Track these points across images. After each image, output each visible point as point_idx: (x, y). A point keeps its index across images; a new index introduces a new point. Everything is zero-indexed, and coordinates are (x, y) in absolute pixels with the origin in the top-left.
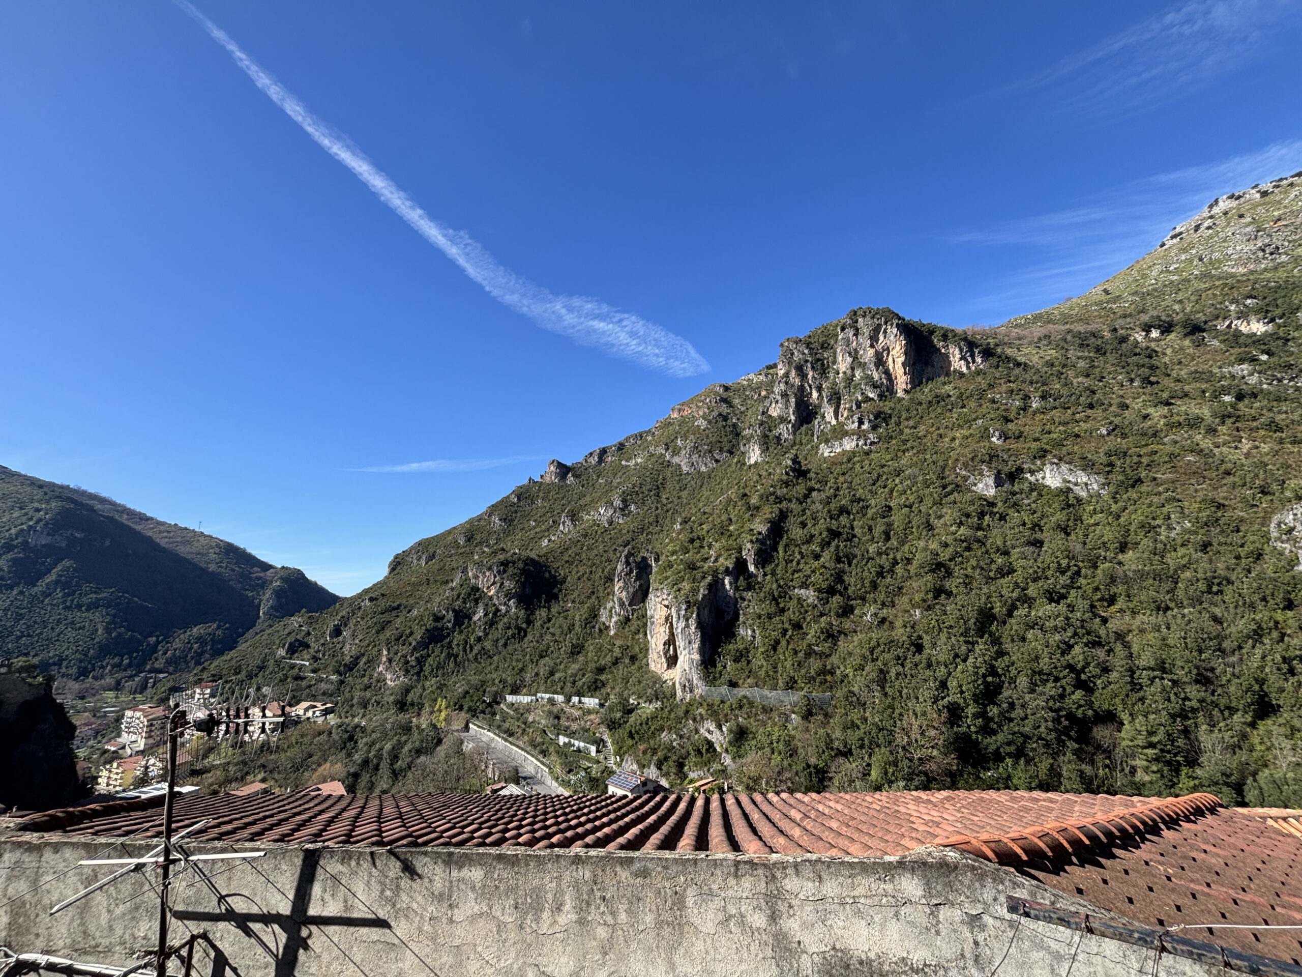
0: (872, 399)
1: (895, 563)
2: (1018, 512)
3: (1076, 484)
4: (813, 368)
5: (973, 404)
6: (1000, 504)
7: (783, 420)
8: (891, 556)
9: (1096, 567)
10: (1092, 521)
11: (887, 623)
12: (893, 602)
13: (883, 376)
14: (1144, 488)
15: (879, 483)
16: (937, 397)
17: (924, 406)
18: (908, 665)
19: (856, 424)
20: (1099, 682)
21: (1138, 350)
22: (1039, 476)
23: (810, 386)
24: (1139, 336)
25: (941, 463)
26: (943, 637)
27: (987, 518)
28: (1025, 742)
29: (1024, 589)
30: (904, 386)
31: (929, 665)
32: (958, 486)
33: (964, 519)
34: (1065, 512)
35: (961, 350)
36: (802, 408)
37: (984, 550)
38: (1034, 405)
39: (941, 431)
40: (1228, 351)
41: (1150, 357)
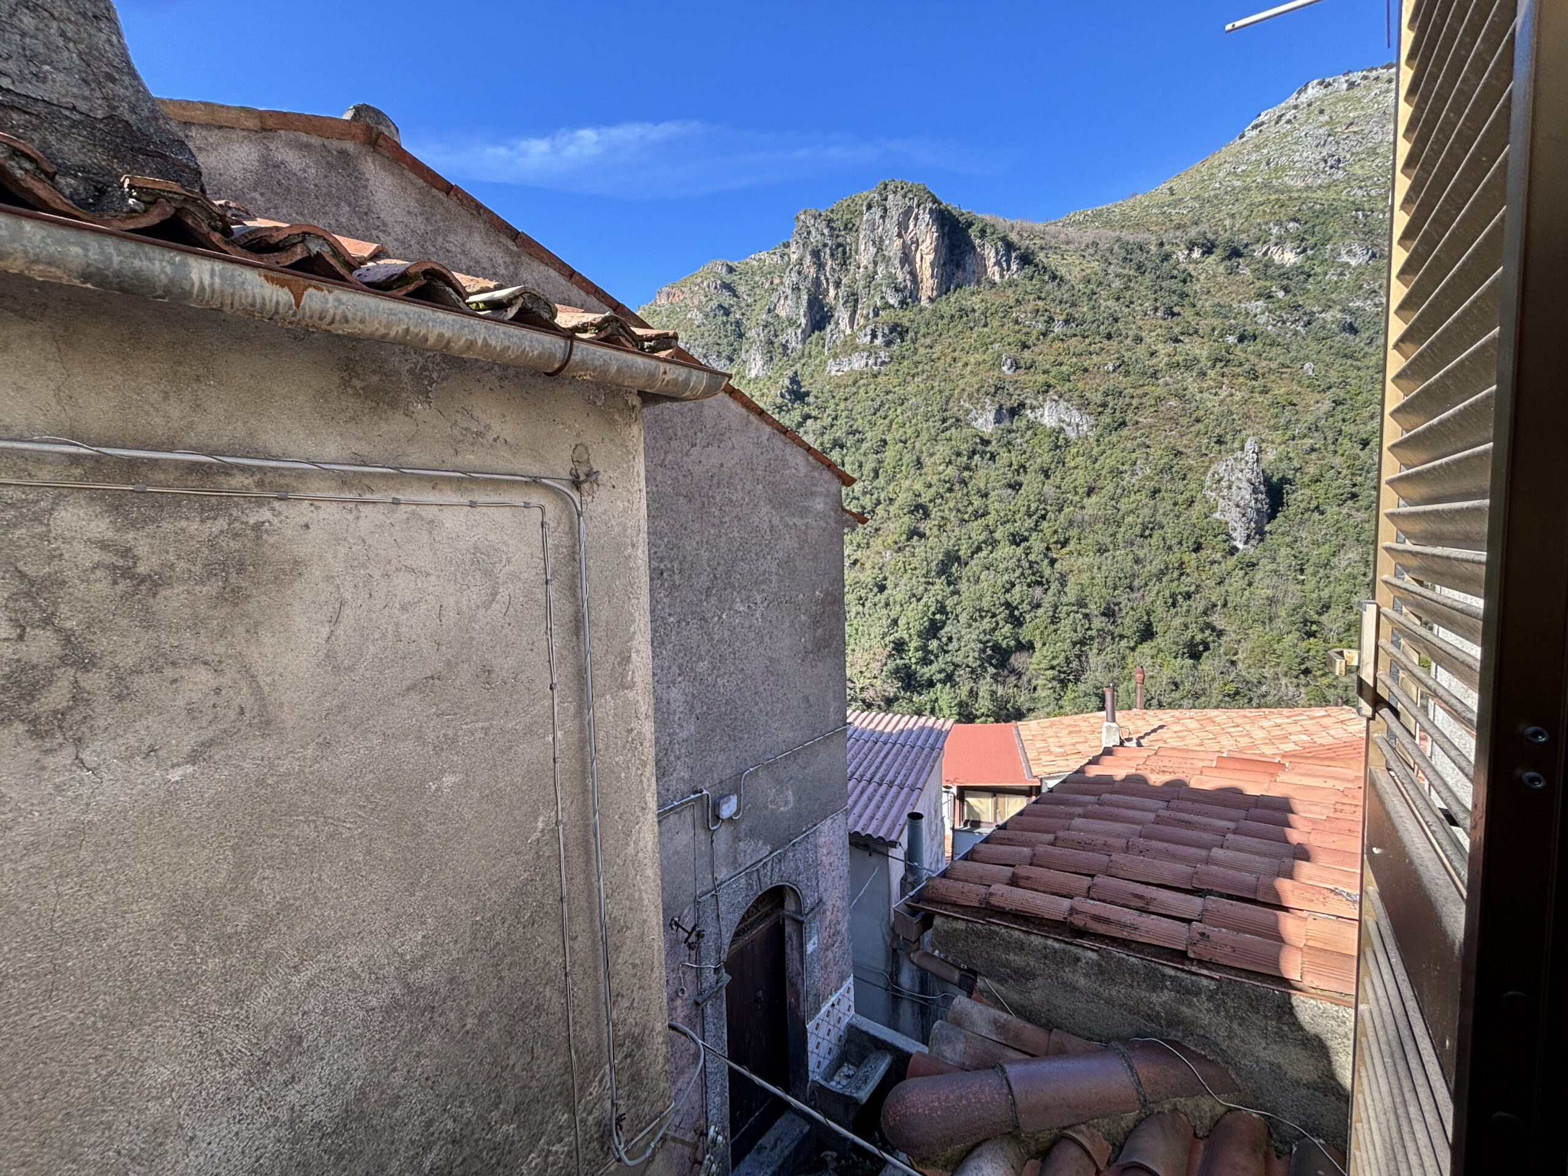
0: (893, 306)
1: (878, 503)
2: (1009, 451)
3: (1069, 425)
4: (832, 255)
5: (996, 323)
6: (994, 443)
7: (792, 322)
8: (875, 496)
9: (1060, 510)
10: (1072, 464)
11: (859, 564)
12: (868, 544)
13: (908, 277)
14: (1125, 432)
15: (881, 413)
16: (961, 310)
17: (945, 321)
18: (868, 604)
19: (869, 337)
20: (1028, 617)
21: (1175, 272)
22: (1039, 413)
23: (827, 280)
24: (1181, 255)
25: (947, 393)
26: (907, 576)
27: (977, 457)
28: (955, 669)
29: (992, 532)
30: (929, 293)
31: (887, 605)
32: (958, 420)
33: (953, 458)
34: (1051, 454)
35: (997, 253)
36: (816, 308)
37: (965, 491)
38: (1056, 330)
39: (956, 354)
40: (1253, 283)
41: (1184, 281)
